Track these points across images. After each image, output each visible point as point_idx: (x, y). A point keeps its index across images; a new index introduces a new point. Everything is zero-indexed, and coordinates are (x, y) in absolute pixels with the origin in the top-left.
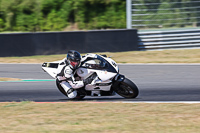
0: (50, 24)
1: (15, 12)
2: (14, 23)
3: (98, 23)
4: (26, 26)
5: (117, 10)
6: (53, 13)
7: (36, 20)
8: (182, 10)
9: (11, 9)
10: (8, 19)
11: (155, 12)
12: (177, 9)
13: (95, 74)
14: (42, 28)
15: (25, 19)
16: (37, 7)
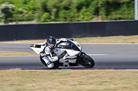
0: (82, 17)
1: (58, 8)
2: (57, 16)
3: (115, 15)
4: (65, 18)
5: (128, 7)
6: (84, 9)
7: (72, 14)
9: (55, 6)
10: (53, 14)
13: (66, 52)
14: (77, 19)
15: (65, 13)
16: (73, 5)
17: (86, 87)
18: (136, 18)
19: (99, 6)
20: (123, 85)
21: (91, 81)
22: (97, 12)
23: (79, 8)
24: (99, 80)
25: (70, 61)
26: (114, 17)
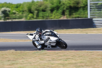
0: (54, 16)
1: (38, 11)
2: (38, 16)
3: (75, 15)
4: (43, 17)
5: (83, 10)
7: (47, 14)
9: (36, 9)
14: (50, 18)
15: (43, 14)
16: (48, 9)
17: (57, 62)
18: (89, 17)
19: (65, 9)
21: (60, 58)
22: (63, 13)
23: (52, 10)
24: (65, 57)
25: (52, 44)
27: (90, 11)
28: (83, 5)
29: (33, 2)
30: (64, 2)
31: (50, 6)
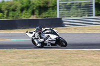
0: (24, 15)
1: (9, 10)
2: (8, 15)
3: (45, 15)
4: (13, 16)
5: (53, 9)
7: (17, 14)
8: (81, 10)
11: (69, 10)
12: (79, 9)
14: (20, 17)
15: (13, 13)
16: (18, 8)
17: (27, 60)
18: (58, 17)
19: (35, 9)
20: (50, 59)
21: (30, 56)
22: (33, 13)
23: (22, 10)
24: (35, 55)
26: (44, 15)
27: (60, 11)
28: (52, 5)
29: (3, 2)
30: (34, 2)
31: (19, 6)
